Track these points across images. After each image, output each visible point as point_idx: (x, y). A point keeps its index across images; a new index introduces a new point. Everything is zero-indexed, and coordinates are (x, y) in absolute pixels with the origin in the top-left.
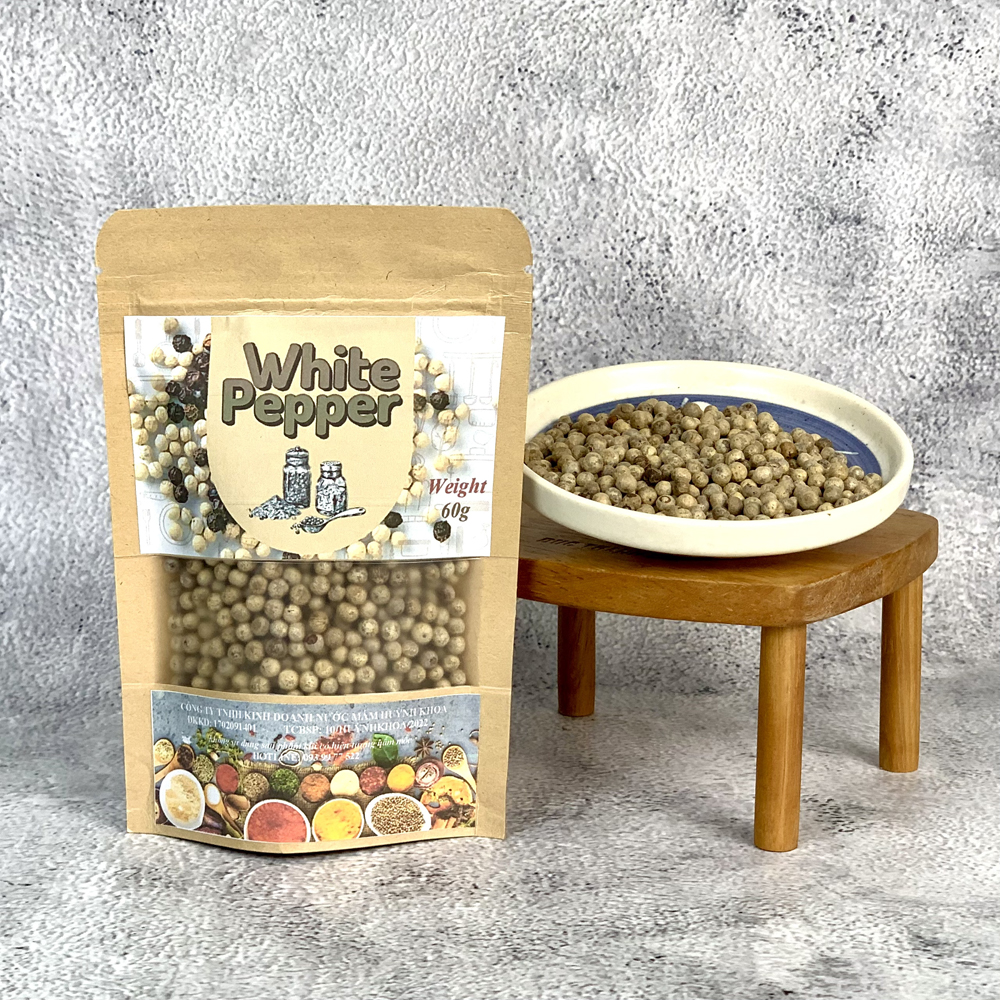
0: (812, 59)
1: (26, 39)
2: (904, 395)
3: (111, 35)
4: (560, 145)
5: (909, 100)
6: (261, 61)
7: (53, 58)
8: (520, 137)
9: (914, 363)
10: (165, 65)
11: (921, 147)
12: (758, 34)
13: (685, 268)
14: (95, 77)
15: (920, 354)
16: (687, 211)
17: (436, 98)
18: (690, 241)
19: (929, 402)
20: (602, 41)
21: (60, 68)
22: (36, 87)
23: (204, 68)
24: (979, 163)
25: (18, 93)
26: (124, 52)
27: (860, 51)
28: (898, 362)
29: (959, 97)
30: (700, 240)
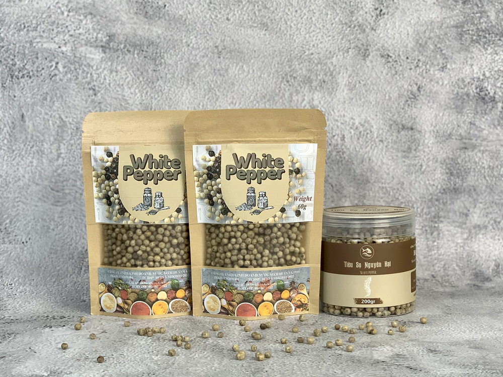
0: (393, 72)
1: (115, 66)
2: (431, 192)
3: (145, 65)
4: (305, 102)
5: (428, 86)
6: (198, 73)
7: (124, 73)
8: (290, 99)
9: (434, 181)
10: (163, 75)
11: (433, 103)
12: (374, 63)
13: (350, 146)
14: (139, 79)
15: (436, 177)
16: (350, 126)
17: (260, 86)
18: (352, 136)
19: (440, 194)
20: (319, 66)
21: (126, 76)
22: (118, 83)
23: (178, 76)
24: (454, 108)
25: (111, 85)
26: (149, 71)
27: (411, 69)
28: (428, 180)
29: (446, 85)
30: (356, 136)
